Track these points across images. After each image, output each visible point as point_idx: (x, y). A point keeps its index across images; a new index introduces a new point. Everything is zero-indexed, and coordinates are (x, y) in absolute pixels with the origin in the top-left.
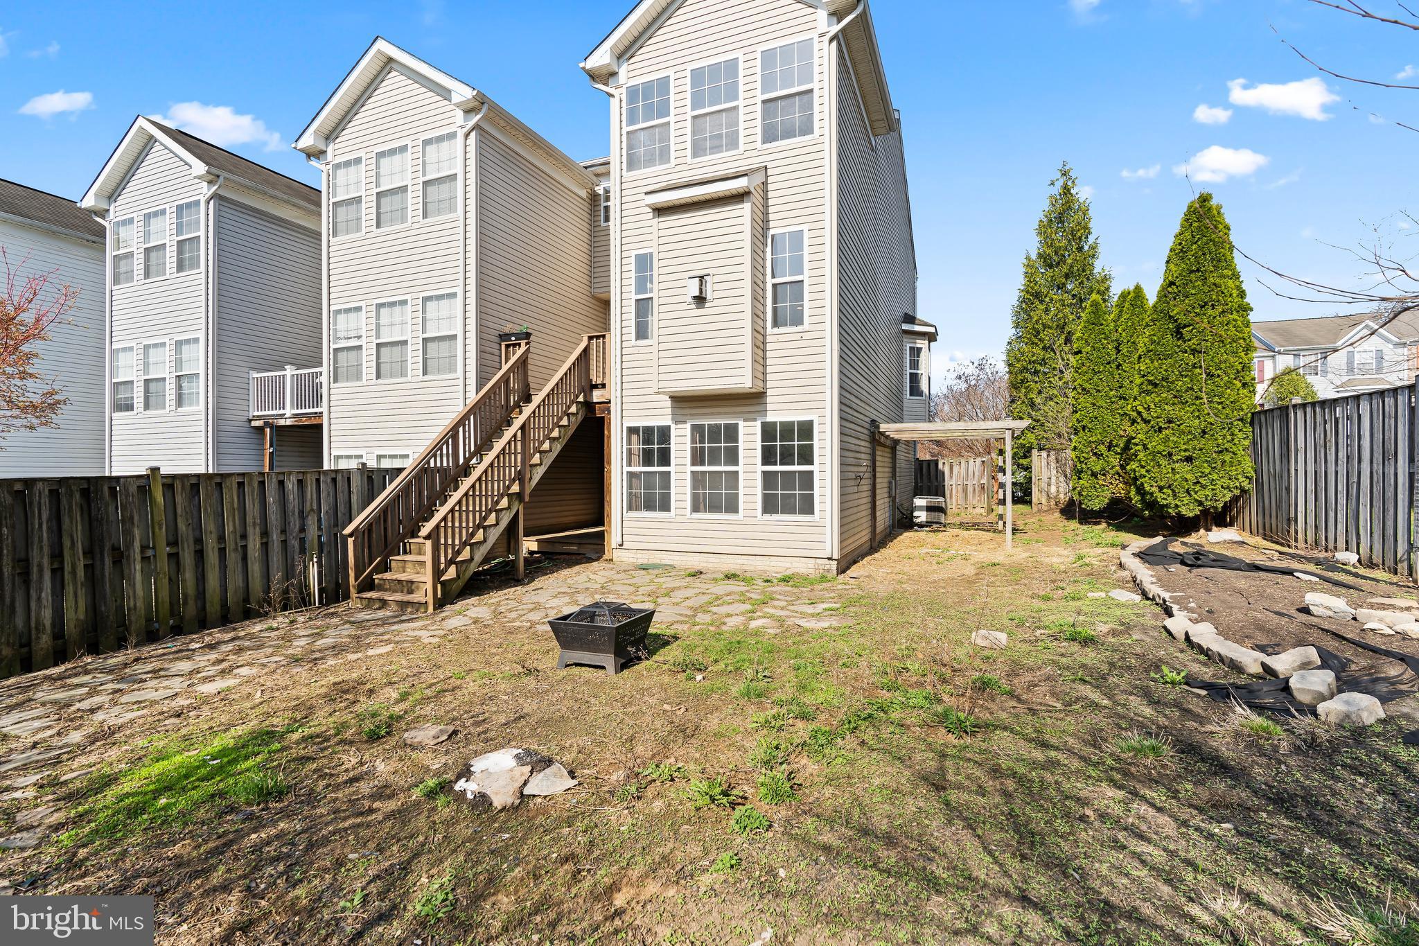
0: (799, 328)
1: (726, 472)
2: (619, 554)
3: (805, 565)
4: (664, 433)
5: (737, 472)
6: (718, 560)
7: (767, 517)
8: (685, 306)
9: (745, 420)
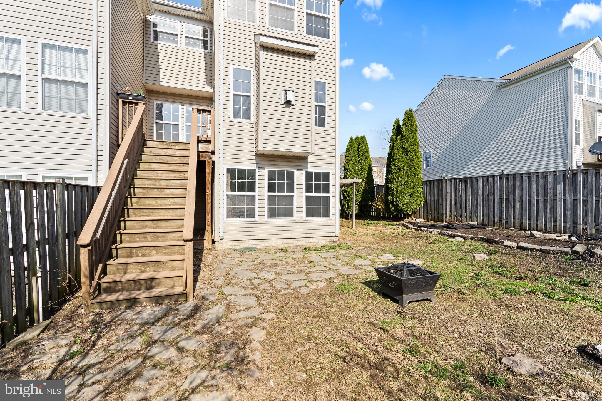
0: (323, 128)
1: (286, 196)
2: (220, 244)
3: (325, 241)
4: (252, 174)
5: (293, 196)
6: (282, 242)
7: (308, 218)
8: (279, 105)
9: (298, 170)
